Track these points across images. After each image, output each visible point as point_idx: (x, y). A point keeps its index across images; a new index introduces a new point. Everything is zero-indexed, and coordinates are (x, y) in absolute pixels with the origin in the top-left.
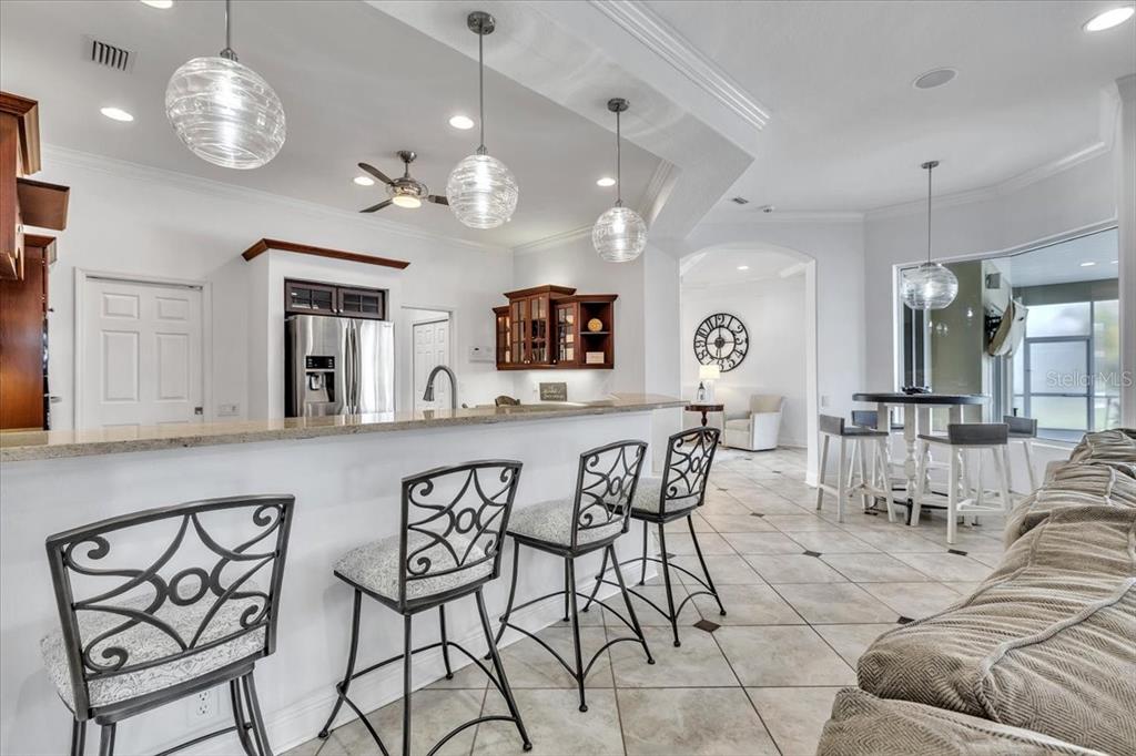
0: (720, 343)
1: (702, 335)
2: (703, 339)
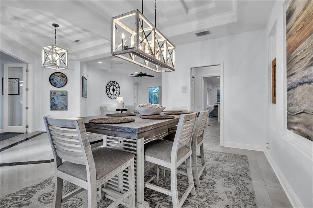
0: (114, 90)
1: (109, 87)
2: (109, 88)
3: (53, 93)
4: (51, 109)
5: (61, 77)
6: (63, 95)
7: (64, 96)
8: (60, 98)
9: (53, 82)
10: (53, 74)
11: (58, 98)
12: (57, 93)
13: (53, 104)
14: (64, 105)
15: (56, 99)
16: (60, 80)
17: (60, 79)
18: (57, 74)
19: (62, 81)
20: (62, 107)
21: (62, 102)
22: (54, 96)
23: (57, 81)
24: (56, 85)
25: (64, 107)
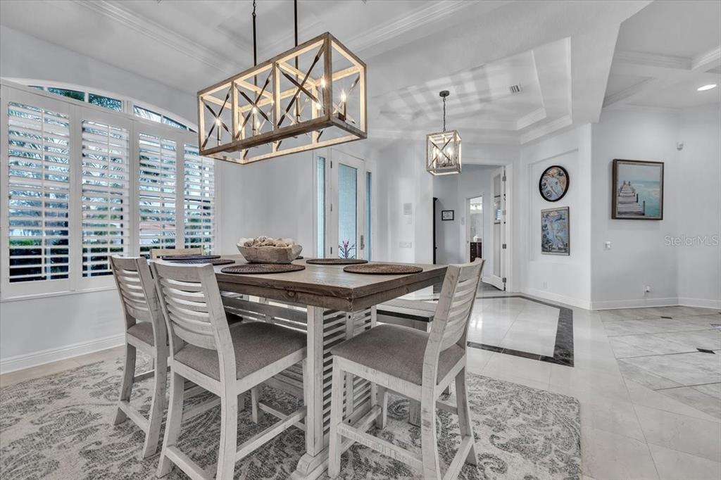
3: (546, 215)
4: (543, 251)
5: (558, 177)
6: (561, 218)
7: (561, 221)
8: (556, 225)
9: (546, 190)
10: (545, 173)
11: (553, 226)
12: (551, 215)
13: (545, 240)
14: (563, 242)
15: (549, 227)
16: (557, 183)
17: (556, 180)
18: (551, 172)
19: (559, 184)
20: (560, 246)
21: (559, 234)
22: (546, 223)
23: (552, 187)
24: (550, 196)
25: (562, 247)
